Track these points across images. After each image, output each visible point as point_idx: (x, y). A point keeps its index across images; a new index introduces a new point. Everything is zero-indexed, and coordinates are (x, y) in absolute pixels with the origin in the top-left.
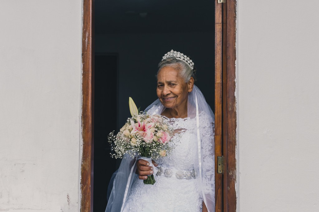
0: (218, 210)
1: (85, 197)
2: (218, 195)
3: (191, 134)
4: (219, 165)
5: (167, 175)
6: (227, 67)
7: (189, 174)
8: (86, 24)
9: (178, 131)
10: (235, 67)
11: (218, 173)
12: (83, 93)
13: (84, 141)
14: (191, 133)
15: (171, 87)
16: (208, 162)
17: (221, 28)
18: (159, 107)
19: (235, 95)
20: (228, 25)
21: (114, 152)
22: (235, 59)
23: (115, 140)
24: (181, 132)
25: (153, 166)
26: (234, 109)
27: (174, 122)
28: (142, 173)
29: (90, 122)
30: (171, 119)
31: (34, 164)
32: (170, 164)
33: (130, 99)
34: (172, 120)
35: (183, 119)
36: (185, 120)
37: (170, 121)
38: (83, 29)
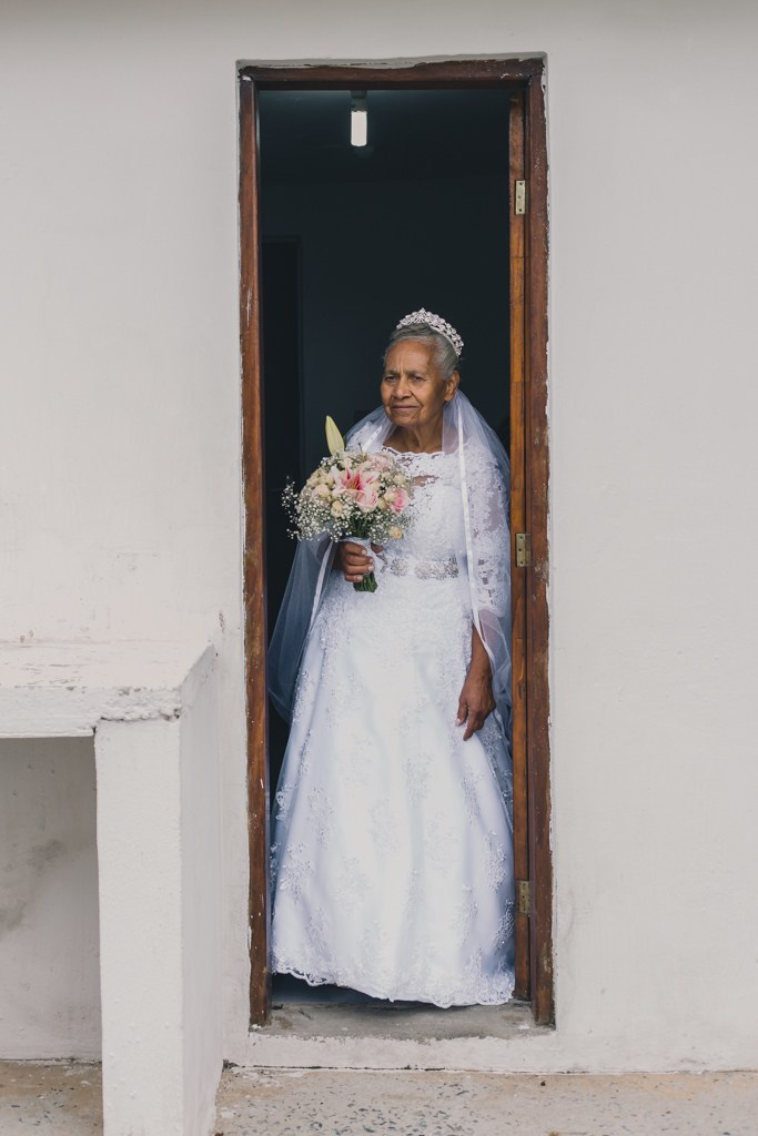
1: (252, 618)
3: (447, 487)
4: (520, 550)
5: (397, 570)
7: (442, 570)
8: (246, 275)
9: (421, 480)
10: (546, 357)
12: (245, 414)
13: (247, 508)
14: (446, 485)
15: (414, 383)
17: (523, 267)
18: (380, 429)
19: (547, 412)
20: (532, 270)
21: (294, 527)
22: (547, 340)
23: (298, 503)
24: (426, 482)
25: (374, 555)
26: (544, 440)
28: (351, 569)
29: (260, 470)
30: (405, 453)
31: (155, 555)
32: (402, 549)
33: (329, 420)
35: (431, 455)
36: (433, 457)
37: (404, 459)
38: (241, 286)
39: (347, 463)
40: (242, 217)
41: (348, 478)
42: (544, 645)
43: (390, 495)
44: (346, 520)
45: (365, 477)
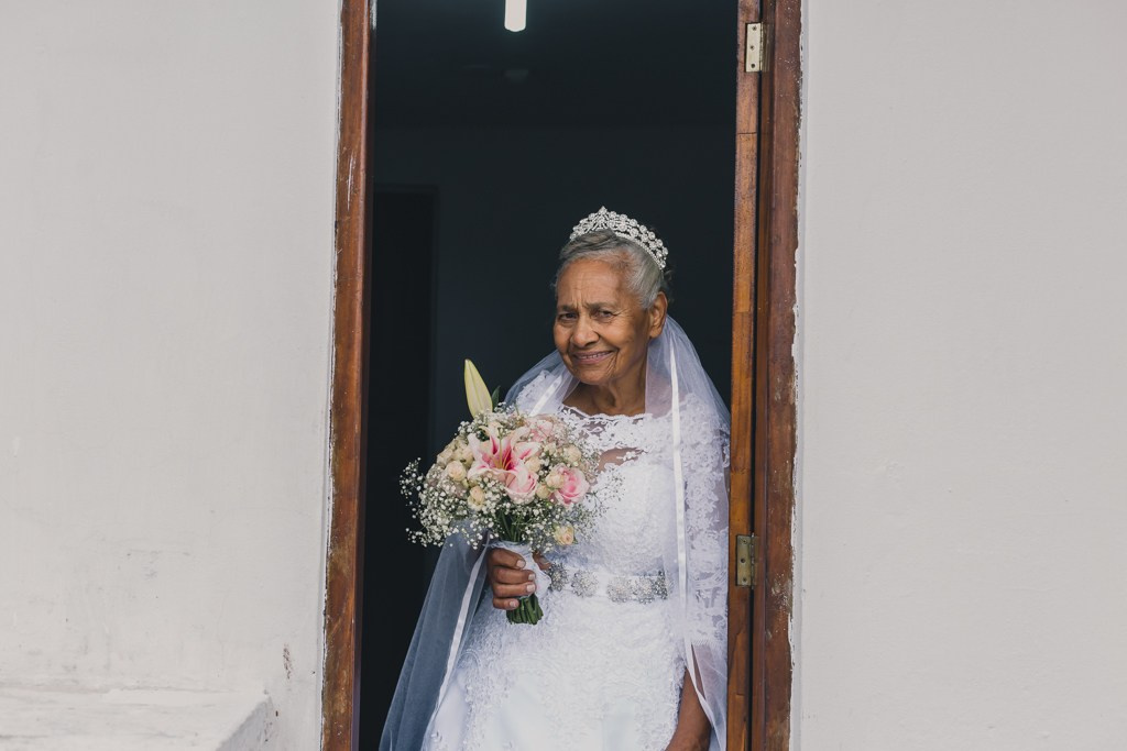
0: (737, 697)
1: (336, 655)
2: (735, 654)
3: (656, 467)
4: (743, 561)
5: (581, 589)
6: (769, 268)
7: (647, 587)
8: (348, 134)
9: (616, 455)
10: (794, 270)
11: (737, 585)
12: (338, 341)
13: (336, 484)
14: (653, 463)
15: (599, 320)
16: (705, 550)
17: (755, 146)
19: (794, 353)
20: (775, 143)
21: (417, 525)
22: (796, 245)
23: (423, 489)
24: (624, 459)
25: (536, 568)
26: (788, 395)
27: (603, 426)
28: (502, 589)
29: (357, 428)
30: (595, 416)
31: (187, 554)
32: (588, 556)
33: (470, 366)
34: (597, 421)
35: (632, 419)
36: (636, 421)
37: (592, 425)
38: (341, 146)
39: (492, 431)
40: (346, 48)
41: (495, 451)
42: (784, 709)
43: (554, 478)
44: (489, 515)
45: (521, 448)
